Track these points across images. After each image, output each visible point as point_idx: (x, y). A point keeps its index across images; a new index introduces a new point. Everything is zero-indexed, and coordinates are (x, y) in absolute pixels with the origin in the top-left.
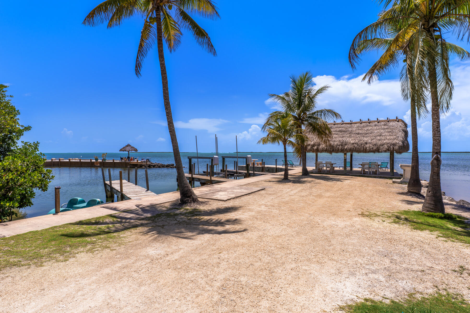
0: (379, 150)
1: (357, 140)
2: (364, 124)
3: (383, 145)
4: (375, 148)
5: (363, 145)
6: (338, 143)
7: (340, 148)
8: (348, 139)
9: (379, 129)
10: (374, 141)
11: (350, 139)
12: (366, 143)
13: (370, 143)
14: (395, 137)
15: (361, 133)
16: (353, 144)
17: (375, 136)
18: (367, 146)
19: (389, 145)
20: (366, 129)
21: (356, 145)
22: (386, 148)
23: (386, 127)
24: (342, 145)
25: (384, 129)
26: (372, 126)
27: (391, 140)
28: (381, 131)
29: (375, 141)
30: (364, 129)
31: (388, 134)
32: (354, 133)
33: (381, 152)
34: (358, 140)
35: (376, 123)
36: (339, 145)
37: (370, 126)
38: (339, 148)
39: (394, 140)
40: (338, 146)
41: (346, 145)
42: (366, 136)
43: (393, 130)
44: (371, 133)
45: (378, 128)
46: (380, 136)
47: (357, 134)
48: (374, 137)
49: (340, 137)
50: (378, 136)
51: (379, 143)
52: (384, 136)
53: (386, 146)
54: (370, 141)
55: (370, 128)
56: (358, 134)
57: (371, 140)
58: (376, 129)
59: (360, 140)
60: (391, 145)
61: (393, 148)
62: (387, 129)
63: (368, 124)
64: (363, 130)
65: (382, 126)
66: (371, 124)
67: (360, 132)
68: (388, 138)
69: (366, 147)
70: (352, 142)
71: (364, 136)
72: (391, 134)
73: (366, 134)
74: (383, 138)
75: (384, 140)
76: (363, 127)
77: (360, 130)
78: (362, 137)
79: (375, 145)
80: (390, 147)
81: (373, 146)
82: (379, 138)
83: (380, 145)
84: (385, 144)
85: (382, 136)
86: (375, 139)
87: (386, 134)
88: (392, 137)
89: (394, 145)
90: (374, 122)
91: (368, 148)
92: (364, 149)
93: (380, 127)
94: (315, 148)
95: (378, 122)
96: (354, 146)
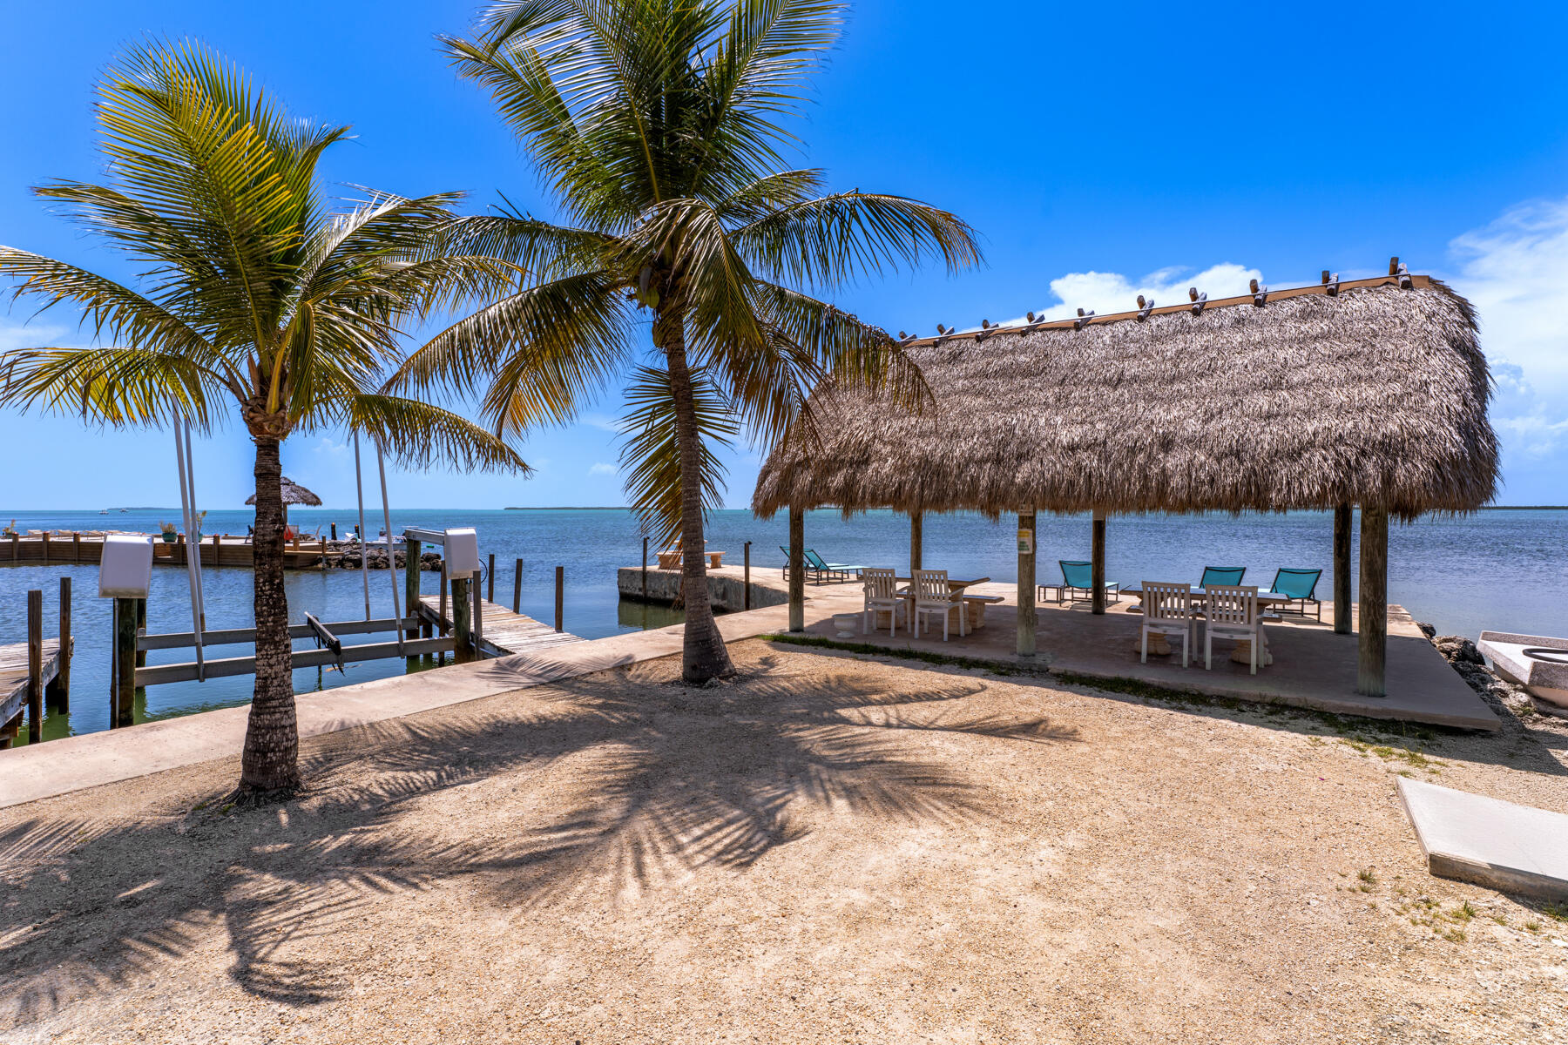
0: (1268, 489)
1: (1099, 426)
2: (1162, 320)
3: (1294, 455)
4: (1231, 477)
5: (1141, 458)
6: (972, 449)
7: (984, 483)
8: (1042, 421)
9: (1264, 343)
10: (1227, 428)
11: (1059, 419)
12: (1167, 444)
13: (1196, 442)
14: (1397, 388)
15: (1135, 378)
16: (1073, 448)
17: (1234, 393)
18: (1174, 461)
19: (1351, 454)
20: (1170, 349)
21: (1090, 460)
22: (1325, 478)
23: (1321, 326)
24: (998, 461)
25: (1302, 341)
26: (1211, 330)
27: (1362, 409)
28: (1281, 355)
29: (1235, 427)
30: (1159, 347)
31: (1339, 372)
32: (1091, 382)
33: (1282, 508)
34: (1109, 420)
35: (1241, 307)
36: (981, 462)
37: (1200, 329)
38: (975, 480)
39: (1392, 408)
40: (973, 470)
41: (1021, 457)
42: (1168, 390)
43: (1375, 341)
44: (1208, 371)
45: (1257, 337)
46: (1276, 386)
47: (1106, 382)
48: (1228, 399)
49: (997, 408)
50: (1255, 387)
51: (1267, 437)
52: (1306, 385)
53: (1321, 464)
54: (1193, 426)
55: (1198, 342)
56: (1118, 382)
57: (1206, 422)
58: (1242, 349)
59: (1124, 425)
60: (1363, 453)
61: (1388, 479)
62: (1324, 336)
63: (1189, 317)
64: (1150, 357)
65: (1289, 324)
66: (1206, 317)
67: (1132, 368)
68: (1337, 396)
69: (1164, 470)
70: (1065, 437)
71: (1150, 398)
72: (1356, 368)
73: (1172, 380)
74: (1299, 401)
75: (1309, 414)
76: (1155, 338)
77: (1128, 357)
78: (1141, 404)
79: (1237, 454)
80: (1359, 468)
81: (1219, 460)
82: (1263, 401)
83: (1275, 455)
84: (1311, 444)
85: (1290, 388)
86: (1237, 411)
87: (1324, 371)
88: (1372, 392)
89: (1391, 449)
90: (1233, 302)
91: (1176, 482)
92: (1145, 487)
93: (1274, 330)
94: (838, 480)
95: (1259, 304)
96: (1079, 468)
